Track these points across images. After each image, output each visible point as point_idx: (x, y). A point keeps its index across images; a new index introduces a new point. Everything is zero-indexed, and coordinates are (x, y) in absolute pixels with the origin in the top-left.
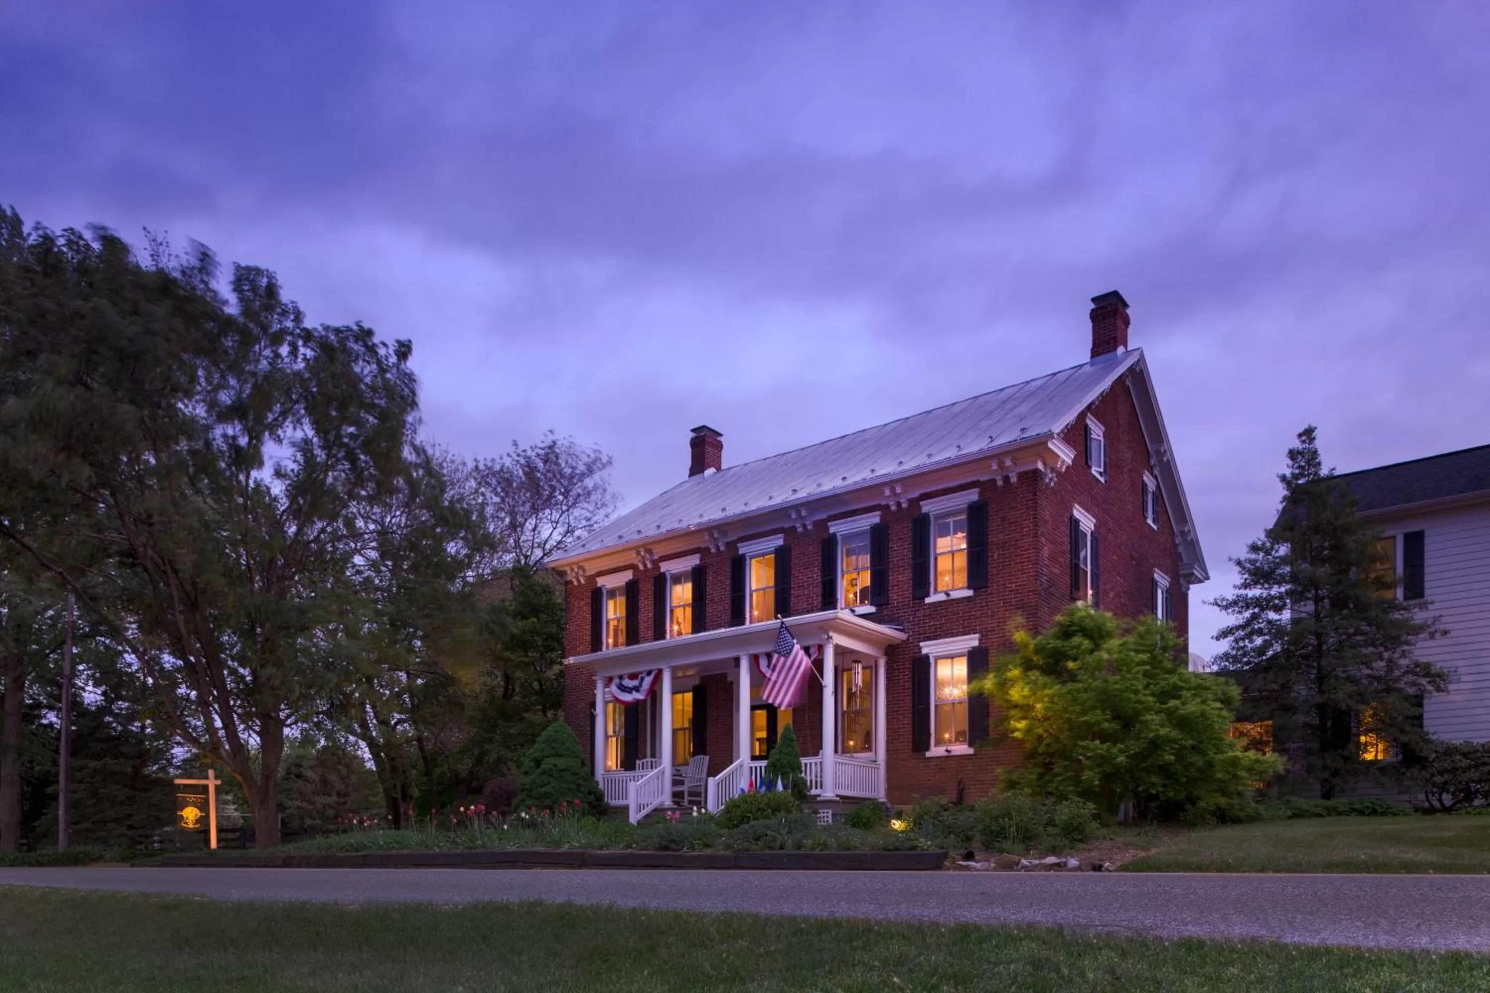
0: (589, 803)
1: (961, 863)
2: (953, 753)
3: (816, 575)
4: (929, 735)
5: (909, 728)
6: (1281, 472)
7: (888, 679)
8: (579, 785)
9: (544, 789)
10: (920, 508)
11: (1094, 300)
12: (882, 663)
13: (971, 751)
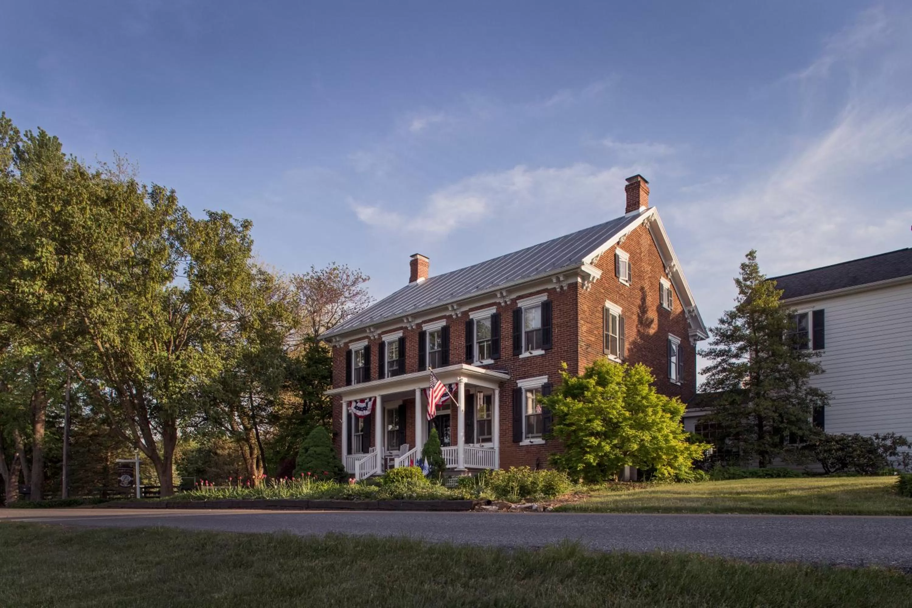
0: (335, 473)
1: (484, 507)
2: (534, 443)
3: (463, 342)
4: (522, 433)
5: (511, 429)
6: (736, 277)
7: (501, 401)
8: (329, 463)
9: (309, 465)
10: (517, 304)
11: (627, 180)
12: (497, 392)
13: (543, 442)
